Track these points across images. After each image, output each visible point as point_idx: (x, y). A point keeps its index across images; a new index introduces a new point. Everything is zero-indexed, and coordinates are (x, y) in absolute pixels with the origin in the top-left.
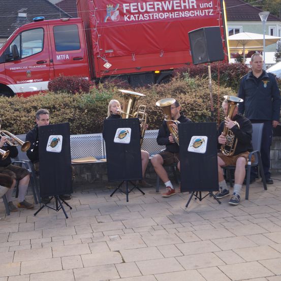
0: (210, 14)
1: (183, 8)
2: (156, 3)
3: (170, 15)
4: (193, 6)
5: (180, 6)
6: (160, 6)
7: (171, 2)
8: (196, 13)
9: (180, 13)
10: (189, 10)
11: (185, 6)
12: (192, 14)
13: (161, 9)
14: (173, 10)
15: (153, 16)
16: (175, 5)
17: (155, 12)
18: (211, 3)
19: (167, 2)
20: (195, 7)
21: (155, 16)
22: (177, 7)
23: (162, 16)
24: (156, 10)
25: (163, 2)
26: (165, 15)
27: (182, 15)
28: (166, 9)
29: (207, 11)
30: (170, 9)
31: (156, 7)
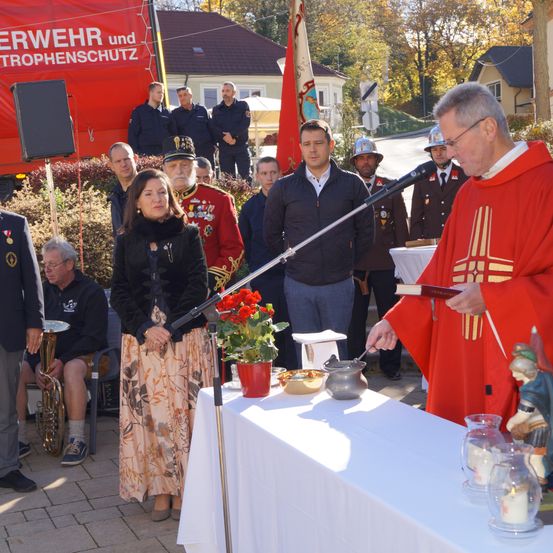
0: (131, 58)
1: (73, 44)
2: (14, 34)
3: (47, 59)
4: (94, 41)
5: (67, 41)
6: (23, 41)
7: (48, 32)
8: (101, 56)
9: (68, 54)
10: (87, 48)
11: (77, 41)
12: (93, 56)
13: (26, 47)
14: (52, 49)
15: (8, 59)
16: (56, 38)
17: (12, 52)
18: (133, 35)
19: (39, 32)
20: (100, 43)
21: (12, 61)
22: (60, 41)
23: (27, 60)
24: (16, 47)
25: (30, 33)
26: (36, 59)
27: (72, 58)
28: (36, 46)
29: (123, 51)
30: (46, 45)
31: (15, 41)
